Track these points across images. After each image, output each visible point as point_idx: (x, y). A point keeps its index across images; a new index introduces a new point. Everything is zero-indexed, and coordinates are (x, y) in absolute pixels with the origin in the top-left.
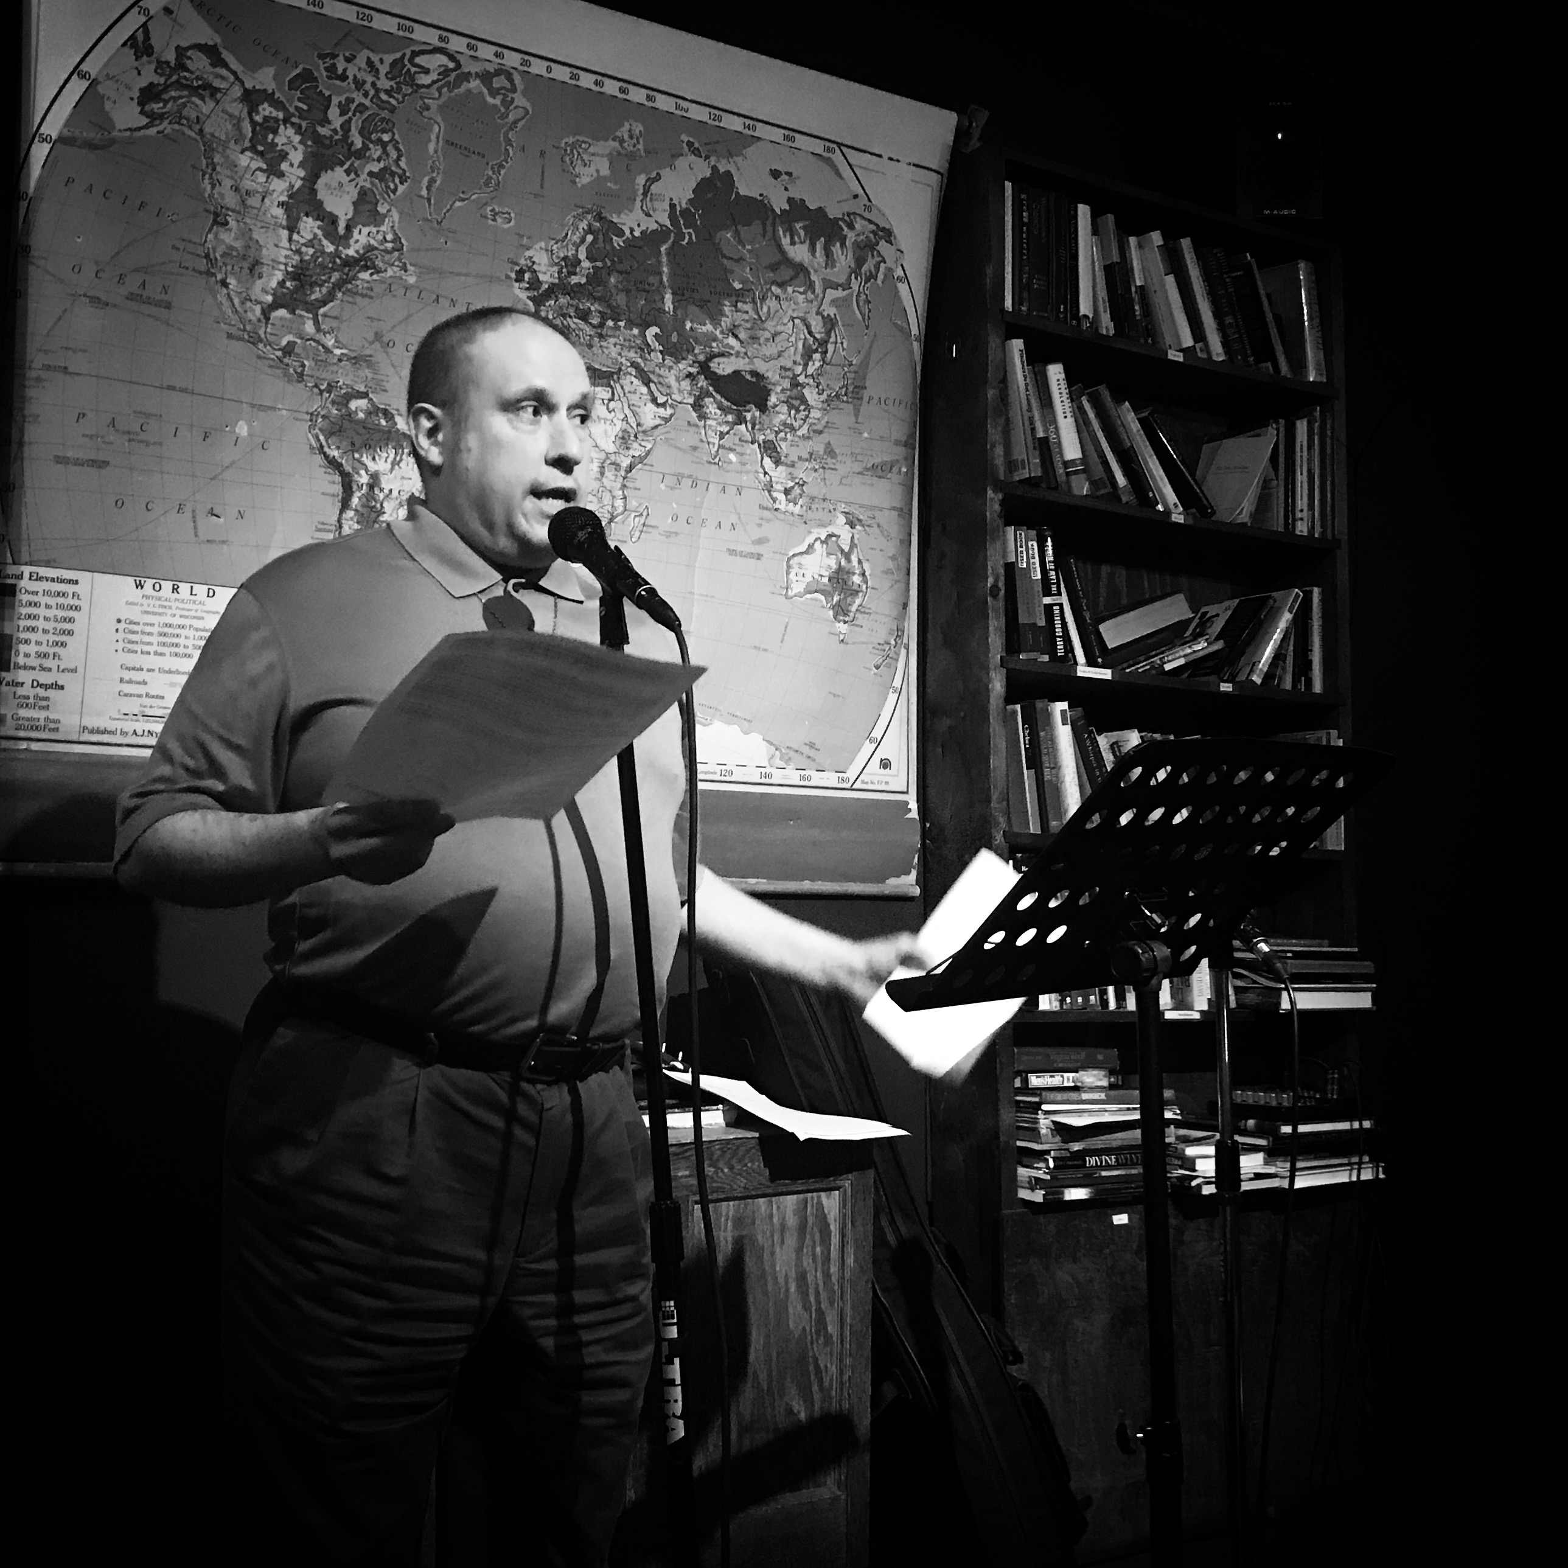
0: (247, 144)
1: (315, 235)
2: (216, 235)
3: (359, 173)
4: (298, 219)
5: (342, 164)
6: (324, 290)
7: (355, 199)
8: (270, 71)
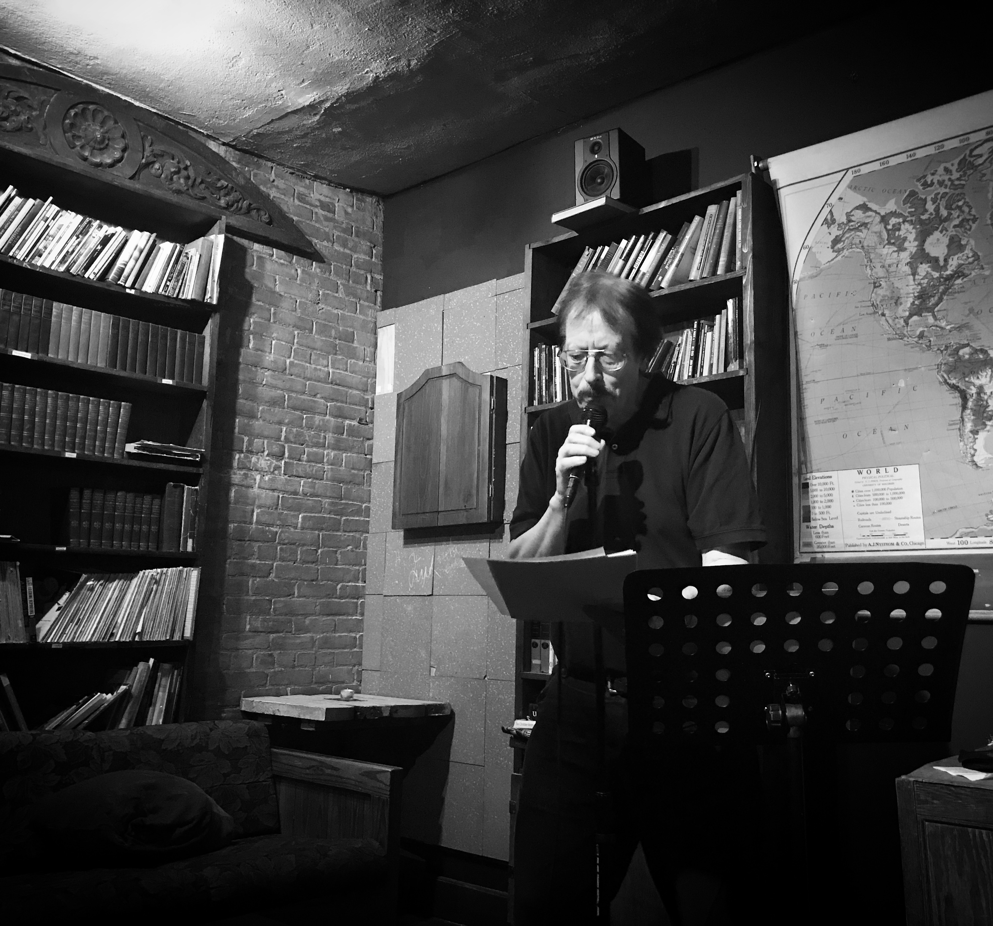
0: (887, 242)
1: (927, 273)
2: (876, 294)
3: (948, 229)
4: (917, 267)
5: (937, 229)
6: (936, 298)
7: (947, 244)
8: (893, 201)
